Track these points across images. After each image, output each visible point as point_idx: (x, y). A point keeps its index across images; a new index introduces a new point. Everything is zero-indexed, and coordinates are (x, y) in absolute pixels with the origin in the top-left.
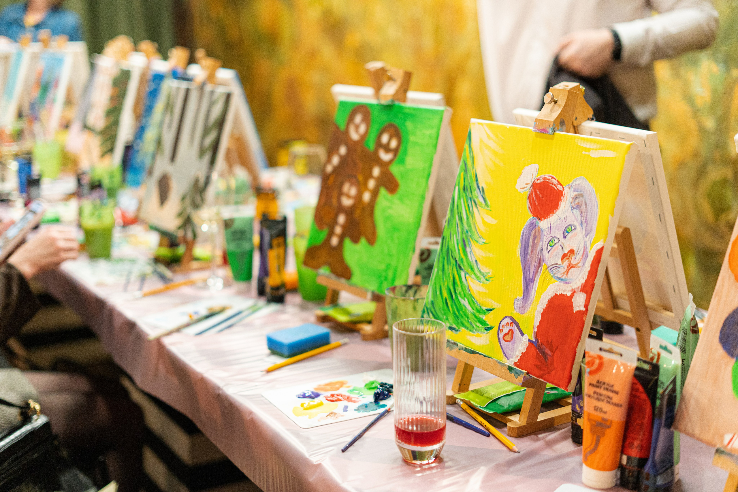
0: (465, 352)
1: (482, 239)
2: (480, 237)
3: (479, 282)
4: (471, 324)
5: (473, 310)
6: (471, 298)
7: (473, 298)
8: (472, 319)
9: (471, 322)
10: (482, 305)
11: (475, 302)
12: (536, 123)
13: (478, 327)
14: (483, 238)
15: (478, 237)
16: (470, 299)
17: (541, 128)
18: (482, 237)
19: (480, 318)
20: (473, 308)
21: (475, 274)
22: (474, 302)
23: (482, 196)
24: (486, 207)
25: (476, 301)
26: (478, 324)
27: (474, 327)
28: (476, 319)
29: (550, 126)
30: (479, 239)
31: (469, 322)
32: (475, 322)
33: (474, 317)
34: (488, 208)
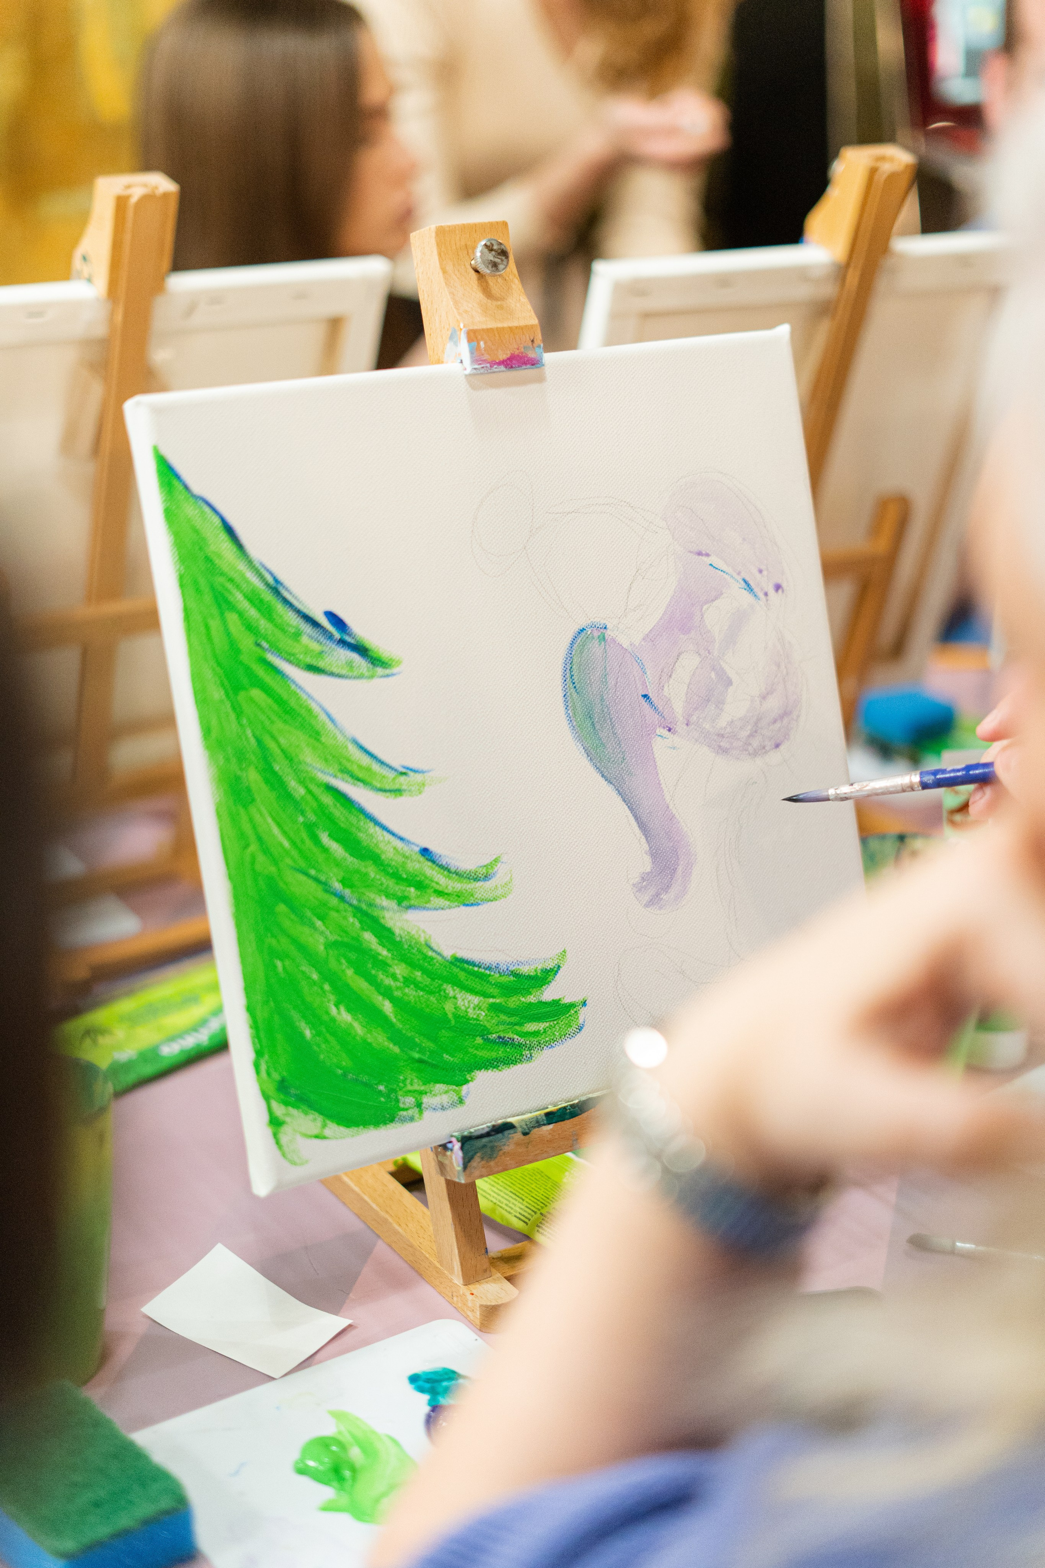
0: (551, 1126)
1: (417, 775)
2: (404, 770)
3: (472, 905)
4: (503, 1041)
5: (491, 1000)
6: (463, 970)
7: (473, 964)
8: (501, 1027)
9: (499, 1037)
10: (520, 963)
11: (488, 972)
12: (475, 343)
13: (536, 1033)
14: (415, 771)
15: (391, 775)
16: (462, 975)
17: (502, 356)
18: (408, 768)
19: (530, 1004)
20: (485, 995)
21: (440, 893)
22: (481, 977)
23: (342, 642)
24: (380, 671)
25: (489, 968)
26: (531, 1027)
27: (520, 1045)
28: (513, 1019)
29: (533, 341)
30: (402, 779)
31: (493, 1042)
32: (517, 1027)
33: (503, 1017)
34: (388, 671)
